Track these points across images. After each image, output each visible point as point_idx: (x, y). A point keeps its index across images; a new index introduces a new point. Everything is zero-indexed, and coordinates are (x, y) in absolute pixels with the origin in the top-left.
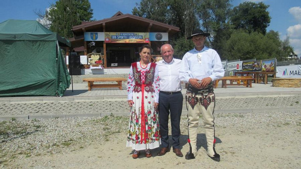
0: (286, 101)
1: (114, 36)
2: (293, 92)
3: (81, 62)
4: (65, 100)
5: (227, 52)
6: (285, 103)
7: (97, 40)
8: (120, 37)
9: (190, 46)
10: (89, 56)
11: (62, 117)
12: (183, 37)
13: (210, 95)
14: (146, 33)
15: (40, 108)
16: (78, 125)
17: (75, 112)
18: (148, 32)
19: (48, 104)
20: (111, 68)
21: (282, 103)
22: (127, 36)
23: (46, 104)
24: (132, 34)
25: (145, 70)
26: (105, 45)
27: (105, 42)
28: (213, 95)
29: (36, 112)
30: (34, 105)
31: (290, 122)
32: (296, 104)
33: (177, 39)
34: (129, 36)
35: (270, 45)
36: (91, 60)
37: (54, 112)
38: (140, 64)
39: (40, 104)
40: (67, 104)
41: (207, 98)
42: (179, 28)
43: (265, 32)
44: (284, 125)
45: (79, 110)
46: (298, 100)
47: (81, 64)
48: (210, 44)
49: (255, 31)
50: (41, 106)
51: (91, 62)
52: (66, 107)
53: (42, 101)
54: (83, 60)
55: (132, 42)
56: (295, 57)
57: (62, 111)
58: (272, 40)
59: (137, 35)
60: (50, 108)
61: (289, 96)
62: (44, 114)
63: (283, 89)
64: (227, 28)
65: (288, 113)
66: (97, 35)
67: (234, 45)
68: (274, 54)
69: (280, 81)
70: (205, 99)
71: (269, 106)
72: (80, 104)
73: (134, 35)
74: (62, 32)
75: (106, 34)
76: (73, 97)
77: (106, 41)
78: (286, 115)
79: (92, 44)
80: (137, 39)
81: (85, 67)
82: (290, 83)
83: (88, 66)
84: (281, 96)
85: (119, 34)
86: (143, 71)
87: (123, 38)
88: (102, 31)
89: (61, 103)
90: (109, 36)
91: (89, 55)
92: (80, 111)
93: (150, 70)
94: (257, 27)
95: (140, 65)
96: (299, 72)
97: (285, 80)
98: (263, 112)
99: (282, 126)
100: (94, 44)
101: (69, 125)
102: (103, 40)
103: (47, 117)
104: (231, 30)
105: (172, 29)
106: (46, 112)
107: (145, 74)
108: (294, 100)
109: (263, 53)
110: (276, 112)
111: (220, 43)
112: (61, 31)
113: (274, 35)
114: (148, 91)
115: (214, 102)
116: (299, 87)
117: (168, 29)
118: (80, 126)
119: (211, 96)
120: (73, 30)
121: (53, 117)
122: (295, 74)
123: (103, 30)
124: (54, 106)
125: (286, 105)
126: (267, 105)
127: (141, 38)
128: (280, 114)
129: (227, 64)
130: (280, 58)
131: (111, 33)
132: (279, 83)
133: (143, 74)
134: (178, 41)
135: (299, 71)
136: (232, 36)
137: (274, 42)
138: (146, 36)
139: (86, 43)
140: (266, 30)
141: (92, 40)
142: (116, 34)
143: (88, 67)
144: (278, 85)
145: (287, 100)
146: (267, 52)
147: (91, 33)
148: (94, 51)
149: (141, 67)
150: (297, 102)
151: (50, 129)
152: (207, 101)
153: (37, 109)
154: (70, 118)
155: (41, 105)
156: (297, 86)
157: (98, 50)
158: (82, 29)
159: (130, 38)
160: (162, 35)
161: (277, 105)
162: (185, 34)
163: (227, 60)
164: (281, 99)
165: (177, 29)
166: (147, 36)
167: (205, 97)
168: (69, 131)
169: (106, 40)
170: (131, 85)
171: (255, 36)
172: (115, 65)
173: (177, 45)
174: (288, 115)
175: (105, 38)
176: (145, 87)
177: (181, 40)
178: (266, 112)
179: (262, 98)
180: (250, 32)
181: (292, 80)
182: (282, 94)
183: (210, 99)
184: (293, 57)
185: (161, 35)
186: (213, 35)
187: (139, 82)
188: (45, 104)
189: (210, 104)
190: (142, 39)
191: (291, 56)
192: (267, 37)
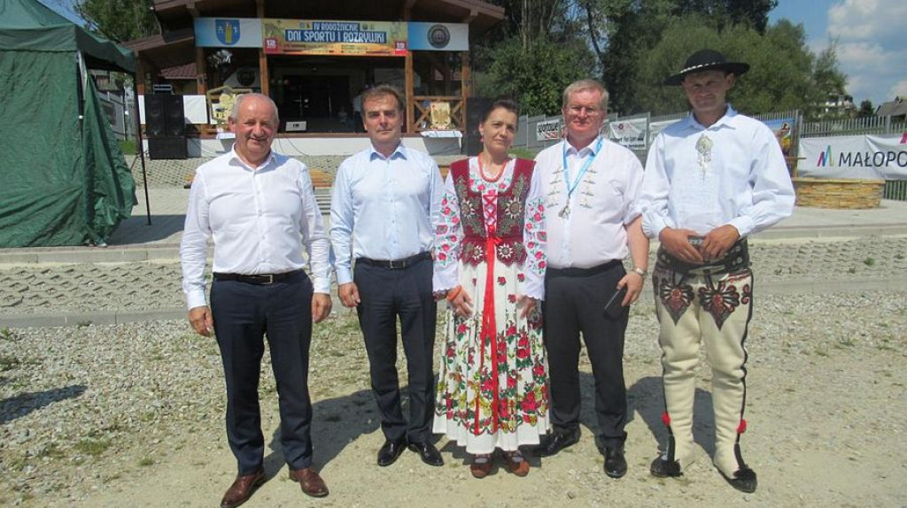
0: (836, 259)
1: (293, 31)
2: (856, 228)
3: (187, 115)
4: (118, 257)
5: (649, 87)
6: (834, 264)
7: (239, 44)
8: (314, 35)
9: (536, 67)
10: (213, 97)
11: (103, 320)
12: (514, 37)
13: (736, 280)
14: (396, 23)
15: (27, 289)
16: (155, 353)
17: (149, 301)
18: (404, 21)
19: (56, 274)
20: (286, 137)
21: (823, 266)
22: (336, 32)
23: (47, 274)
24: (352, 25)
25: (495, 187)
26: (263, 62)
27: (265, 52)
28: (748, 280)
29: (12, 302)
30: (8, 279)
31: (855, 337)
32: (866, 266)
33: (496, 43)
34: (342, 33)
35: (780, 66)
36: (218, 110)
37: (76, 303)
38: (480, 164)
39: (26, 275)
40: (123, 273)
41: (724, 291)
42: (503, 10)
43: (764, 24)
44: (837, 347)
45: (162, 293)
46: (870, 255)
47: (186, 122)
48: (597, 59)
49: (738, 22)
50: (30, 280)
51: (220, 117)
52: (119, 285)
53: (37, 262)
54: (194, 108)
55: (354, 52)
56: (847, 103)
57: (105, 299)
58: (785, 52)
59: (369, 30)
60: (60, 290)
61: (845, 239)
62: (40, 311)
63: (823, 214)
64: (651, 10)
65: (842, 297)
66: (239, 29)
67: (671, 65)
68: (789, 94)
69: (814, 187)
70: (718, 292)
71: (785, 275)
72: (166, 272)
73: (358, 28)
74: (129, 12)
75: (266, 25)
76: (146, 247)
77: (267, 50)
78: (838, 306)
79: (222, 57)
80: (368, 41)
81: (199, 134)
82: (846, 194)
83: (211, 130)
84: (820, 239)
85: (308, 26)
86: (489, 192)
87: (322, 38)
88: (254, 15)
89: (100, 271)
90: (277, 33)
91: (212, 94)
92: (166, 300)
93: (513, 186)
94: (741, 10)
95: (479, 170)
96: (867, 158)
97: (830, 187)
98: (765, 295)
99: (831, 352)
100: (228, 59)
101: (121, 353)
102: (259, 44)
103: (49, 323)
104: (661, 17)
105: (479, 13)
106: (46, 302)
107: (495, 202)
108: (861, 254)
109: (756, 93)
110: (806, 297)
111: (628, 58)
112: (124, 10)
113: (791, 36)
114: (507, 262)
115: (748, 305)
116: (871, 207)
117: (469, 11)
118: (160, 358)
119: (739, 285)
120: (157, 9)
121: (72, 320)
122: (855, 162)
123: (258, 12)
124: (75, 283)
125: (836, 270)
126: (778, 273)
127: (382, 40)
128: (818, 304)
129: (648, 125)
130: (806, 108)
131: (282, 20)
132: (809, 194)
133: (490, 202)
134: (499, 50)
135: (867, 154)
136: (666, 36)
137: (791, 57)
138: (396, 33)
139: (200, 54)
140: (767, 19)
141: (221, 45)
142: (301, 24)
143: (210, 133)
144: (806, 199)
145: (838, 254)
146: (768, 89)
147: (217, 21)
148: (229, 79)
149: (483, 176)
150: (869, 262)
151: (51, 371)
152: (724, 301)
153: (15, 292)
154: (132, 323)
155: (31, 277)
156: (864, 206)
157: (245, 76)
158: (185, 6)
159: (345, 38)
160: (448, 31)
161: (808, 271)
162: (521, 26)
163: (649, 113)
164: (819, 250)
165: (498, 12)
166: (400, 35)
167: (716, 288)
168: (117, 380)
169: (266, 44)
170: (453, 238)
171: (738, 37)
172: (297, 125)
173: (497, 62)
174: (843, 306)
175: (266, 40)
176: (498, 246)
177: (508, 47)
178: (774, 297)
179: (762, 249)
180: (720, 27)
181: (849, 187)
182: (824, 235)
183: (735, 296)
184: (840, 103)
185: (445, 32)
186: (608, 32)
187: (477, 230)
188: (43, 273)
189: (733, 310)
190: (385, 42)
191: (835, 99)
192: (773, 42)
